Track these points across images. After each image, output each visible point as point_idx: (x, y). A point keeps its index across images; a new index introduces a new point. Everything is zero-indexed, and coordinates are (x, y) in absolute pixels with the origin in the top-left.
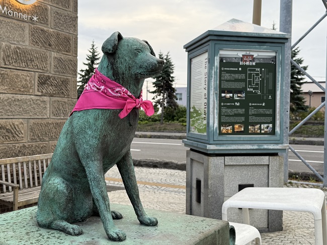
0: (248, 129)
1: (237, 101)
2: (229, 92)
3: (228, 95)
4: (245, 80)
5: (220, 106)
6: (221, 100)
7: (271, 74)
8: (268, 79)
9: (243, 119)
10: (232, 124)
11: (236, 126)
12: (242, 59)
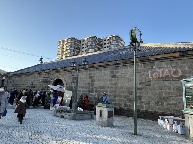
1: (190, 98)
2: (188, 96)
4: (192, 92)
5: (186, 100)
6: (186, 98)
9: (192, 104)
10: (190, 105)
12: (191, 86)
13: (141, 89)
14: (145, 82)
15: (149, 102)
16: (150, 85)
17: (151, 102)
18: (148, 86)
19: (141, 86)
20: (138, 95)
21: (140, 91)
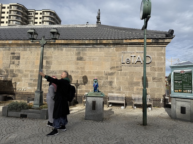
0: (183, 91)
1: (179, 83)
2: (177, 81)
3: (177, 82)
4: (182, 78)
5: (174, 85)
6: (174, 83)
7: (190, 76)
8: (189, 77)
9: (181, 88)
10: (178, 90)
11: (179, 90)
12: (181, 72)
13: (112, 74)
14: (117, 67)
15: (120, 87)
16: (122, 70)
17: (121, 88)
18: (119, 71)
19: (113, 71)
20: (109, 80)
21: (111, 76)
